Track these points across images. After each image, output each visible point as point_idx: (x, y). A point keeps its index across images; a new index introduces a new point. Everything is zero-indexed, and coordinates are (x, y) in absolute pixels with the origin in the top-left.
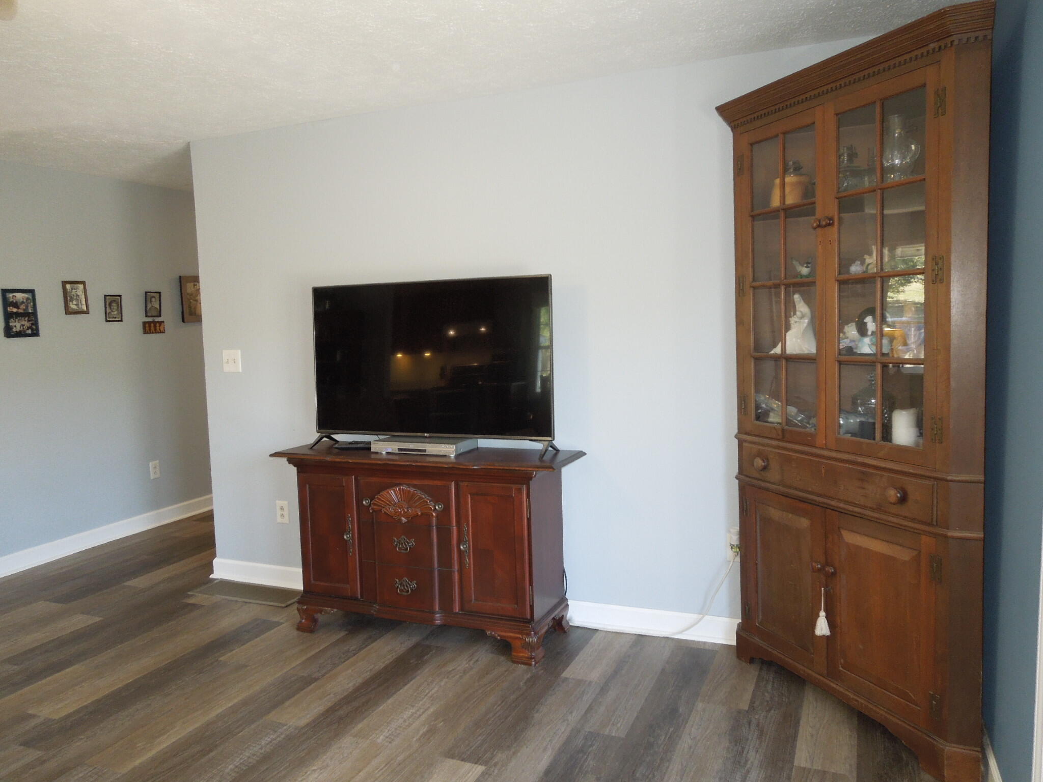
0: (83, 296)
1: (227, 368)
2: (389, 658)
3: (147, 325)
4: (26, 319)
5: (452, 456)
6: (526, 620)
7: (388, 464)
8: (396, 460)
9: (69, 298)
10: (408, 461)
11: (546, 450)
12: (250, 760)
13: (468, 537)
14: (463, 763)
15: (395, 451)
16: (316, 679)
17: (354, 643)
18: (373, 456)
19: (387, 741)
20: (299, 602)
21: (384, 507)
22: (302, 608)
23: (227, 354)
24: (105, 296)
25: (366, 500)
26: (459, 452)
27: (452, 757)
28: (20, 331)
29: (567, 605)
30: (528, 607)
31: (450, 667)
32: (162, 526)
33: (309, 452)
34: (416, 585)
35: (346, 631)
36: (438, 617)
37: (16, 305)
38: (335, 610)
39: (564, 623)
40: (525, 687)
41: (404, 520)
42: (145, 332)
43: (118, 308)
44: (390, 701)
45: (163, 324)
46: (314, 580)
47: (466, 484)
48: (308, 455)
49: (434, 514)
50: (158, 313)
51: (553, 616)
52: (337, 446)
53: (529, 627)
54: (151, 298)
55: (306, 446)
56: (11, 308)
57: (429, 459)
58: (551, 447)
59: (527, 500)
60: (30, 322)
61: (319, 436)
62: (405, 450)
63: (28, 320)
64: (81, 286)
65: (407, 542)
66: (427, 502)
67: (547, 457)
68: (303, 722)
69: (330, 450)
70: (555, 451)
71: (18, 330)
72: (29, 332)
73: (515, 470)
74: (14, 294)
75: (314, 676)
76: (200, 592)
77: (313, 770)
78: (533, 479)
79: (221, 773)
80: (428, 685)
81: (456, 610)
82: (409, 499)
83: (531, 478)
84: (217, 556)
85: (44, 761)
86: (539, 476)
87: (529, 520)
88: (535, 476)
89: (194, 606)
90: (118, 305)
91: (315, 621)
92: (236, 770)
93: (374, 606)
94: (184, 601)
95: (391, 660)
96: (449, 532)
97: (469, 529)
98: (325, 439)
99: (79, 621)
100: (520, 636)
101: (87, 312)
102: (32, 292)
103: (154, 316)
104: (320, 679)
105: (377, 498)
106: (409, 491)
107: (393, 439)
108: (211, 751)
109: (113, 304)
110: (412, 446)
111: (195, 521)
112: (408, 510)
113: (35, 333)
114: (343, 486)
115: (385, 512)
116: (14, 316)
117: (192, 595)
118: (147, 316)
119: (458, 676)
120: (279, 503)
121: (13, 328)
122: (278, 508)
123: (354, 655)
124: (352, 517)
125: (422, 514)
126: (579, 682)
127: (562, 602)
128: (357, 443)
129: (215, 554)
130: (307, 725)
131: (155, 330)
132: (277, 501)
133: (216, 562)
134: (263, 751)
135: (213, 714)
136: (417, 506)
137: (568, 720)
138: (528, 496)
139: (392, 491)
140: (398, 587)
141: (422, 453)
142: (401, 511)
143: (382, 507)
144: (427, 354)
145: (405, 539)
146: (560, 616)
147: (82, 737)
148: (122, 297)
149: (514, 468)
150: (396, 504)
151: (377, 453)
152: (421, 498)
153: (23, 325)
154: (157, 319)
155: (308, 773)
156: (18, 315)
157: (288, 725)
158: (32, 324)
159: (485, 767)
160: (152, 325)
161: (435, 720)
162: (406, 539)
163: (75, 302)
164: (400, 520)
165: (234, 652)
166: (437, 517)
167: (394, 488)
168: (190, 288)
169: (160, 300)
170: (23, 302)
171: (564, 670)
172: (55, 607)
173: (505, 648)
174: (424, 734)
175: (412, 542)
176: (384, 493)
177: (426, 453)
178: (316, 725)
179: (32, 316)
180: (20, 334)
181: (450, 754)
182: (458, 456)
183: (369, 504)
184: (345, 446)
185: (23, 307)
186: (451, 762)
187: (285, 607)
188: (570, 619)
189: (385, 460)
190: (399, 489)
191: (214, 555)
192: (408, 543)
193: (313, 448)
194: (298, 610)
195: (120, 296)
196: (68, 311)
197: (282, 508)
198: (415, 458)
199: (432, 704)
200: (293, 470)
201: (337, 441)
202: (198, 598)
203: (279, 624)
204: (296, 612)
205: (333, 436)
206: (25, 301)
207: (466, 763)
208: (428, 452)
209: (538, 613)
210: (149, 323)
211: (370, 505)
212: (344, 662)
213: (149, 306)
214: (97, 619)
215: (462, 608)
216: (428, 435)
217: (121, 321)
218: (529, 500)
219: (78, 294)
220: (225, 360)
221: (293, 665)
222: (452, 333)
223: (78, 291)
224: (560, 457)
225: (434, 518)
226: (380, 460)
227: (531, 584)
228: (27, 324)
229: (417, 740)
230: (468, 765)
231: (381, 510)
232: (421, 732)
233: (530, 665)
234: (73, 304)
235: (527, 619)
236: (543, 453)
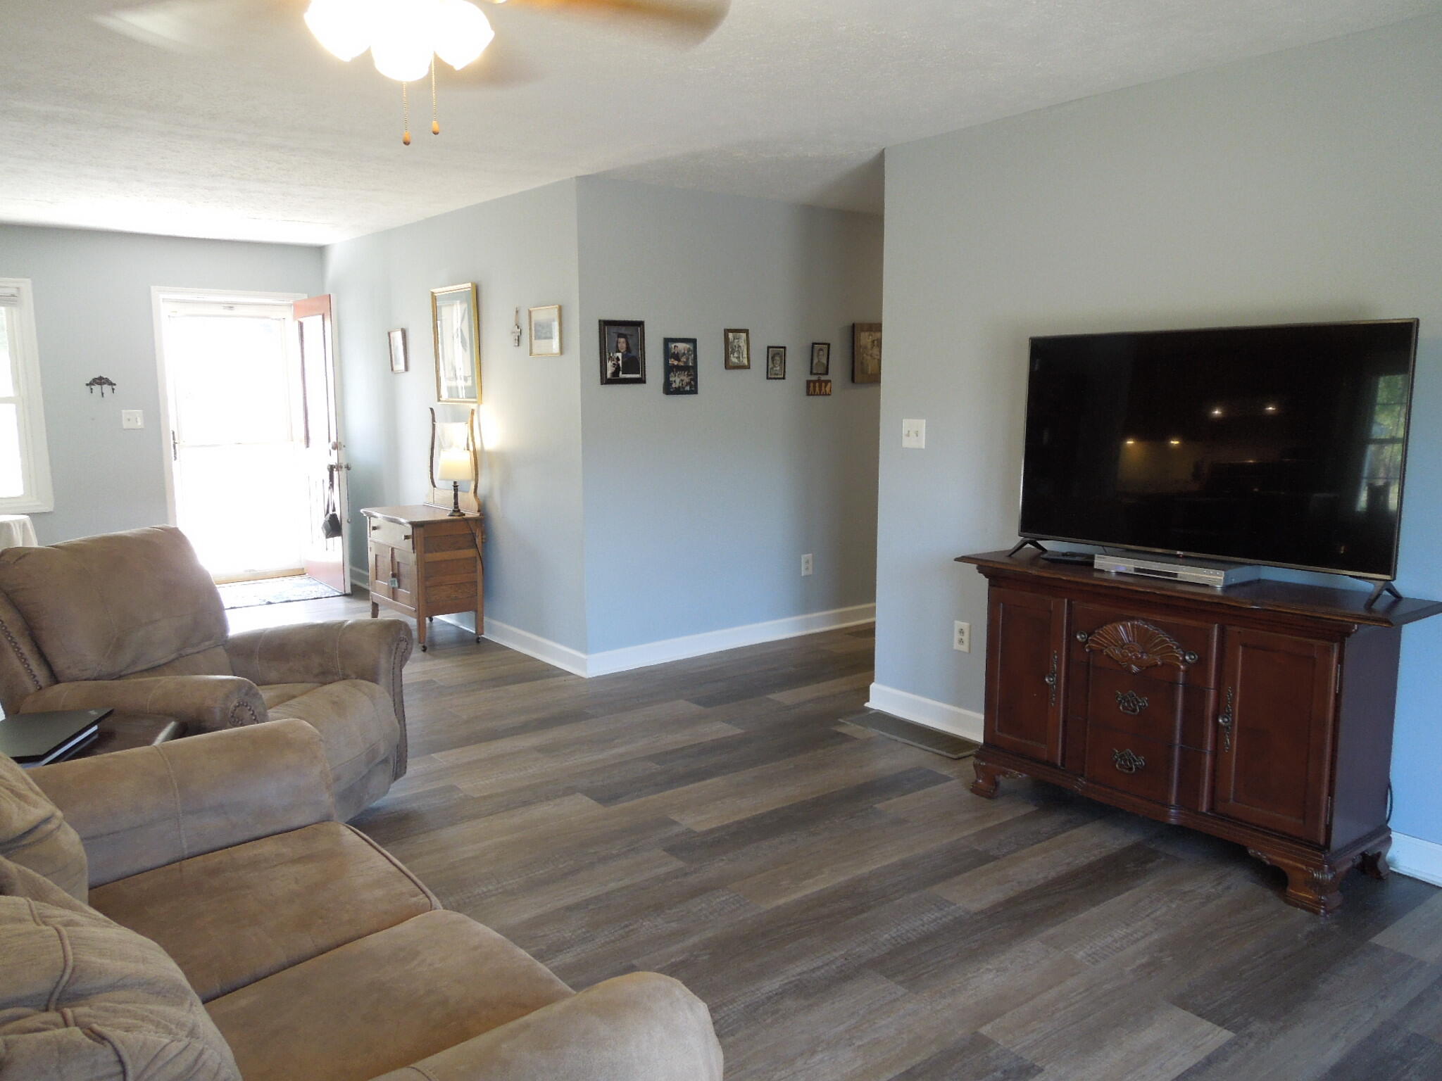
0: (746, 347)
1: (907, 443)
2: (1095, 855)
3: (812, 385)
4: (686, 373)
5: (1219, 587)
6: (1317, 846)
7: (1119, 588)
8: (1132, 584)
9: (730, 350)
10: (1149, 587)
11: (1378, 595)
12: (909, 935)
13: (1233, 708)
14: (1199, 1019)
15: (1130, 571)
16: (995, 858)
17: (1047, 823)
18: (1096, 575)
19: (1089, 961)
20: (977, 757)
21: (1106, 647)
22: (980, 765)
23: (907, 424)
24: (769, 348)
25: (1081, 633)
26: (1229, 583)
27: (1185, 1007)
28: (679, 387)
29: (1389, 839)
30: (1322, 827)
31: (1187, 887)
32: (810, 635)
33: (1007, 560)
34: (1145, 762)
35: (1036, 806)
36: (1172, 813)
37: (677, 357)
38: (1025, 775)
39: (1380, 865)
40: (1305, 942)
41: (1135, 669)
42: (808, 394)
43: (781, 362)
44: (1095, 910)
45: (829, 384)
46: (998, 730)
47: (1236, 629)
48: (1003, 563)
49: (1182, 667)
50: (825, 370)
51: (1363, 849)
52: (1045, 556)
53: (1321, 857)
54: (818, 350)
55: (1004, 552)
56: (672, 360)
57: (1180, 587)
58: (1389, 590)
59: (1337, 667)
60: (690, 377)
61: (1022, 540)
62: (1144, 571)
63: (687, 374)
64: (744, 335)
65: (1137, 700)
66: (1173, 648)
67: (1379, 606)
68: (975, 906)
69: (1034, 560)
70: (1394, 598)
71: (677, 386)
72: (688, 388)
73: (1320, 618)
74: (677, 344)
75: (991, 854)
76: (852, 721)
77: (987, 969)
78: (1353, 636)
79: (875, 941)
80: (1151, 902)
81: (1202, 809)
82: (1144, 639)
83: (1348, 634)
84: (875, 680)
85: (686, 874)
86: (1361, 631)
87: (1338, 697)
88: (1356, 631)
89: (845, 738)
90: (781, 359)
91: (996, 784)
92: (893, 941)
93: (1080, 780)
94: (833, 729)
95: (1098, 857)
96: (1203, 694)
97: (1236, 695)
98: (1028, 546)
99: (718, 729)
100: (1304, 867)
101: (748, 367)
102: (694, 341)
103: (820, 374)
104: (999, 858)
105: (1099, 633)
106: (1147, 629)
107: (1128, 554)
108: (863, 911)
109: (776, 355)
110: (1157, 567)
111: (849, 634)
112: (1142, 656)
113: (694, 390)
114: (1050, 612)
115: (1108, 655)
116: (675, 370)
117: (843, 723)
118: (811, 373)
119: (1197, 901)
120: (959, 624)
121: (672, 384)
122: (956, 630)
123: (1048, 838)
124: (1059, 655)
125: (1163, 664)
126: (1402, 958)
127: (1382, 832)
128: (1073, 555)
129: (874, 678)
130: (982, 912)
131: (820, 390)
132: (956, 622)
133: (874, 687)
134: (925, 929)
135: (865, 870)
136: (1156, 652)
137: (1377, 1007)
138: (1341, 660)
139: (1121, 627)
140: (1117, 760)
141: (1171, 578)
142: (1131, 656)
143: (1104, 646)
144: (1175, 443)
145: (1133, 696)
146: (1376, 852)
147: (724, 858)
148: (787, 349)
149: (1319, 615)
150: (1124, 644)
151: (1102, 571)
152: (1163, 641)
153: (682, 381)
154: (823, 378)
155: (982, 970)
156: (678, 368)
157: (958, 905)
158: (691, 380)
159: (1234, 1034)
160: (817, 384)
161: (1161, 951)
162: (1135, 695)
163: (736, 355)
164: (1129, 670)
165: (891, 801)
166: (1186, 672)
167: (1124, 623)
168: (865, 339)
169: (828, 355)
170: (684, 354)
171: (1375, 934)
172: (695, 708)
173: (1275, 879)
174: (1143, 966)
175: (1144, 702)
176: (1109, 627)
177: (1178, 579)
178: (993, 915)
179: (692, 370)
180: (679, 391)
181: (1182, 1001)
182: (1227, 588)
183: (1084, 640)
184: (1056, 557)
185: (684, 359)
186: (1180, 1014)
187: (956, 759)
188: (1392, 862)
189: (1113, 581)
190: (1132, 625)
191: (872, 680)
192: (1138, 702)
193: (1013, 556)
194: (975, 766)
195: (785, 348)
196: (728, 366)
197: (961, 632)
198: (1160, 584)
199: (1156, 929)
200: (984, 582)
201: (1044, 550)
202: (849, 727)
203: (946, 779)
204: (972, 768)
205: (1040, 542)
206: (686, 352)
207: (1204, 1021)
208: (1181, 577)
209: (1339, 839)
210: (814, 382)
211: (1087, 642)
212: (1032, 845)
213: (815, 361)
214: (739, 731)
215: (1212, 808)
216: (1182, 553)
217: (784, 378)
218: (1342, 668)
219: (741, 345)
220: (905, 431)
221: (966, 833)
222: (1217, 412)
223: (740, 341)
224: (1402, 609)
225: (1181, 673)
226: (1105, 580)
227: (1331, 793)
228: (686, 379)
229: (1131, 970)
230: (1207, 1025)
231: (1102, 651)
232: (1138, 962)
233: (1317, 913)
234: (734, 357)
235: (1319, 845)
236: (1372, 598)
